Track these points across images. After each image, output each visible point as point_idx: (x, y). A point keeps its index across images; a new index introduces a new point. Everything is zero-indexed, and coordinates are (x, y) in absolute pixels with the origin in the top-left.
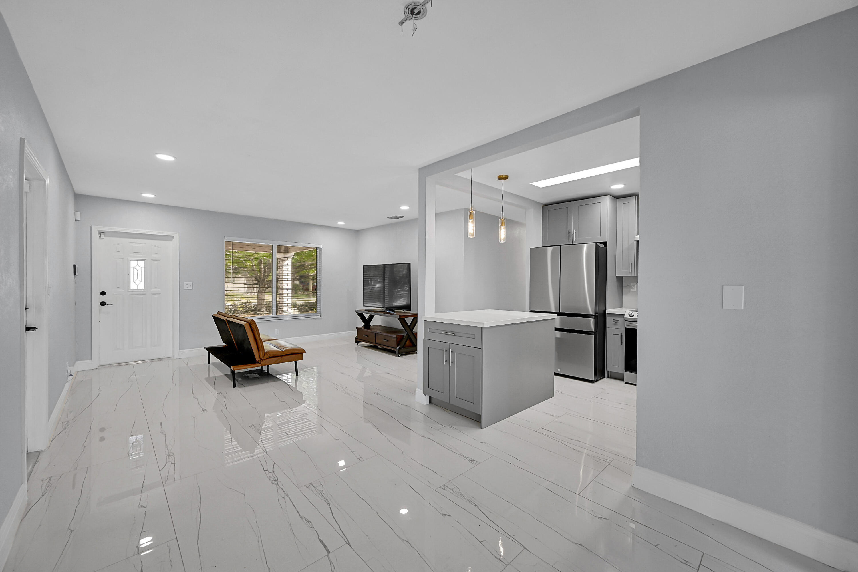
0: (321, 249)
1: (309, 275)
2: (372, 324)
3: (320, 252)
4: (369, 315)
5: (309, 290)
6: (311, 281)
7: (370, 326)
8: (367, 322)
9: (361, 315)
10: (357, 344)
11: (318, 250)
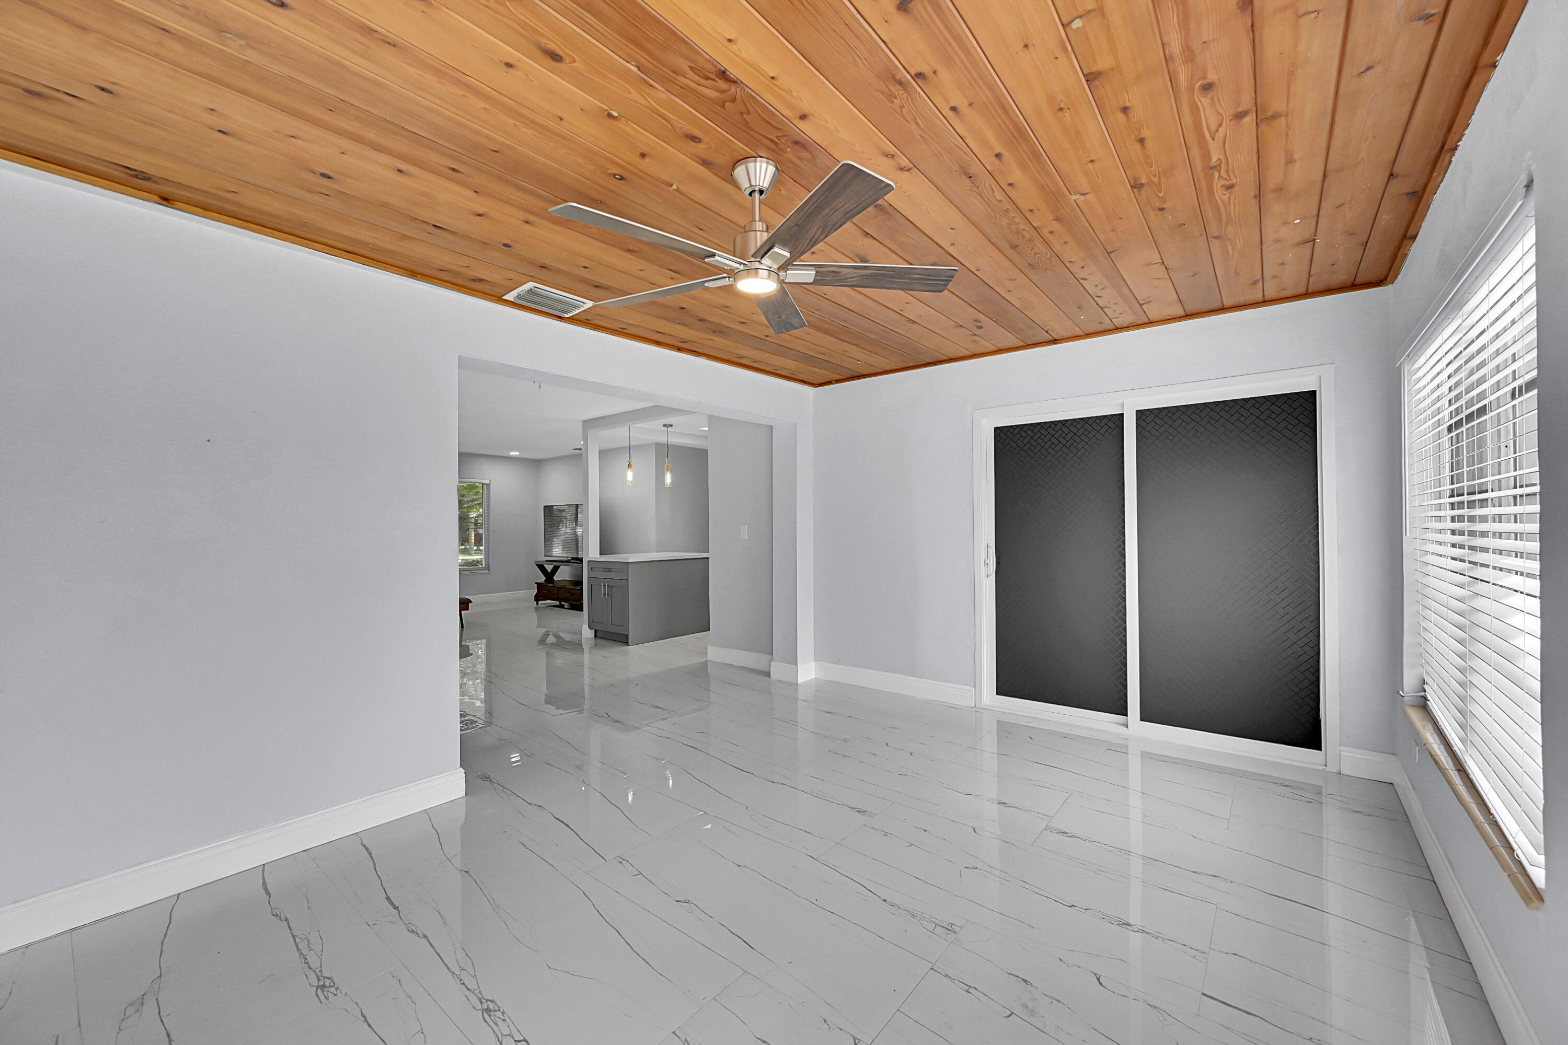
0: (488, 485)
1: (468, 515)
2: (555, 578)
3: (487, 488)
4: (553, 566)
5: (468, 541)
6: (472, 526)
7: (554, 580)
8: (549, 576)
9: (541, 567)
10: (537, 603)
11: (485, 487)
